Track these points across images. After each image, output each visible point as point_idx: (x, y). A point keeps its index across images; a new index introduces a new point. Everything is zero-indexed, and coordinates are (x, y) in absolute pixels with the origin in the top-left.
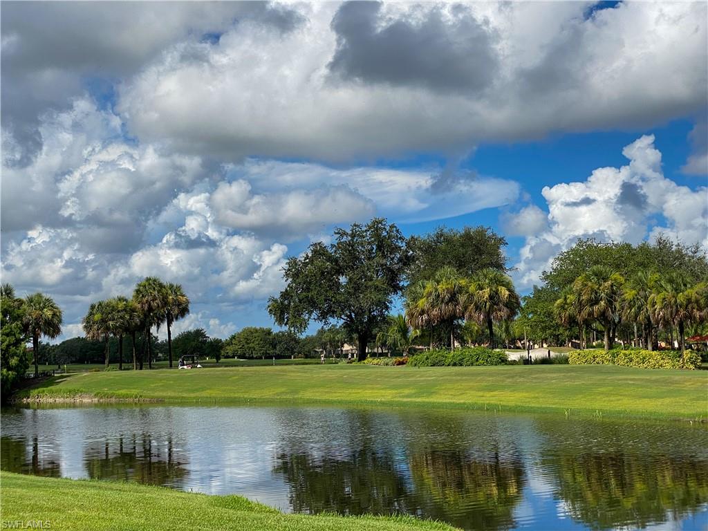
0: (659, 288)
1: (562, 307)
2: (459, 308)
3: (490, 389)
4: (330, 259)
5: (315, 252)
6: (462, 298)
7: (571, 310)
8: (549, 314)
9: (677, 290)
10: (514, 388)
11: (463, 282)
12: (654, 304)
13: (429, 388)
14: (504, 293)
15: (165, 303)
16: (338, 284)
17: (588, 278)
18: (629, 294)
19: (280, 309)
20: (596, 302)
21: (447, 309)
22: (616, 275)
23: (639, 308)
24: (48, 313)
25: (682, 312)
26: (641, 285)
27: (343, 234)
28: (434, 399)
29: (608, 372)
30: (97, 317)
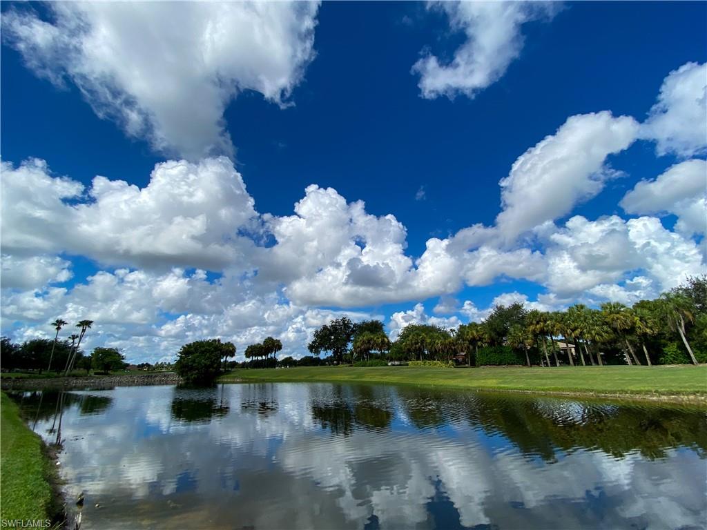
0: (439, 339)
1: (406, 345)
2: (371, 346)
3: (385, 375)
4: (328, 330)
5: (324, 328)
6: (372, 342)
7: (408, 347)
8: (401, 348)
9: (445, 339)
10: (393, 375)
11: (372, 336)
12: (438, 344)
13: (361, 375)
14: (386, 340)
15: (273, 345)
16: (331, 339)
17: (414, 335)
18: (429, 341)
19: (311, 348)
20: (417, 343)
21: (366, 346)
22: (423, 334)
23: (433, 346)
24: (231, 348)
25: (448, 347)
26: (432, 337)
27: (333, 322)
28: (363, 380)
29: (423, 368)
30: (249, 350)
